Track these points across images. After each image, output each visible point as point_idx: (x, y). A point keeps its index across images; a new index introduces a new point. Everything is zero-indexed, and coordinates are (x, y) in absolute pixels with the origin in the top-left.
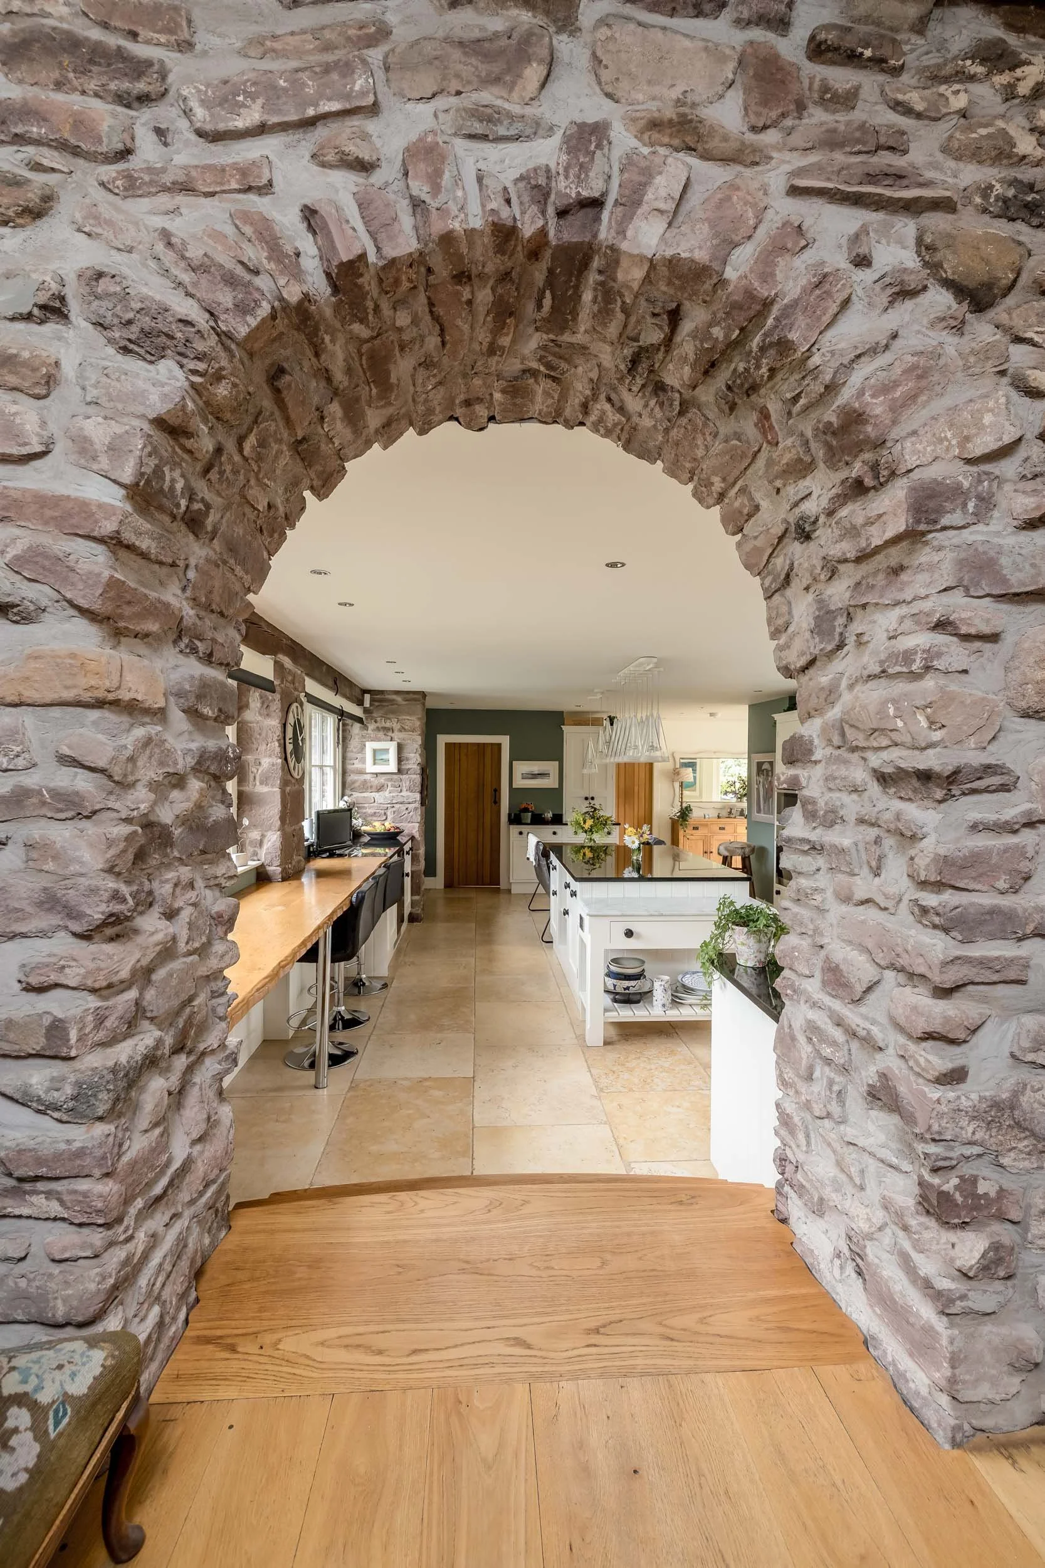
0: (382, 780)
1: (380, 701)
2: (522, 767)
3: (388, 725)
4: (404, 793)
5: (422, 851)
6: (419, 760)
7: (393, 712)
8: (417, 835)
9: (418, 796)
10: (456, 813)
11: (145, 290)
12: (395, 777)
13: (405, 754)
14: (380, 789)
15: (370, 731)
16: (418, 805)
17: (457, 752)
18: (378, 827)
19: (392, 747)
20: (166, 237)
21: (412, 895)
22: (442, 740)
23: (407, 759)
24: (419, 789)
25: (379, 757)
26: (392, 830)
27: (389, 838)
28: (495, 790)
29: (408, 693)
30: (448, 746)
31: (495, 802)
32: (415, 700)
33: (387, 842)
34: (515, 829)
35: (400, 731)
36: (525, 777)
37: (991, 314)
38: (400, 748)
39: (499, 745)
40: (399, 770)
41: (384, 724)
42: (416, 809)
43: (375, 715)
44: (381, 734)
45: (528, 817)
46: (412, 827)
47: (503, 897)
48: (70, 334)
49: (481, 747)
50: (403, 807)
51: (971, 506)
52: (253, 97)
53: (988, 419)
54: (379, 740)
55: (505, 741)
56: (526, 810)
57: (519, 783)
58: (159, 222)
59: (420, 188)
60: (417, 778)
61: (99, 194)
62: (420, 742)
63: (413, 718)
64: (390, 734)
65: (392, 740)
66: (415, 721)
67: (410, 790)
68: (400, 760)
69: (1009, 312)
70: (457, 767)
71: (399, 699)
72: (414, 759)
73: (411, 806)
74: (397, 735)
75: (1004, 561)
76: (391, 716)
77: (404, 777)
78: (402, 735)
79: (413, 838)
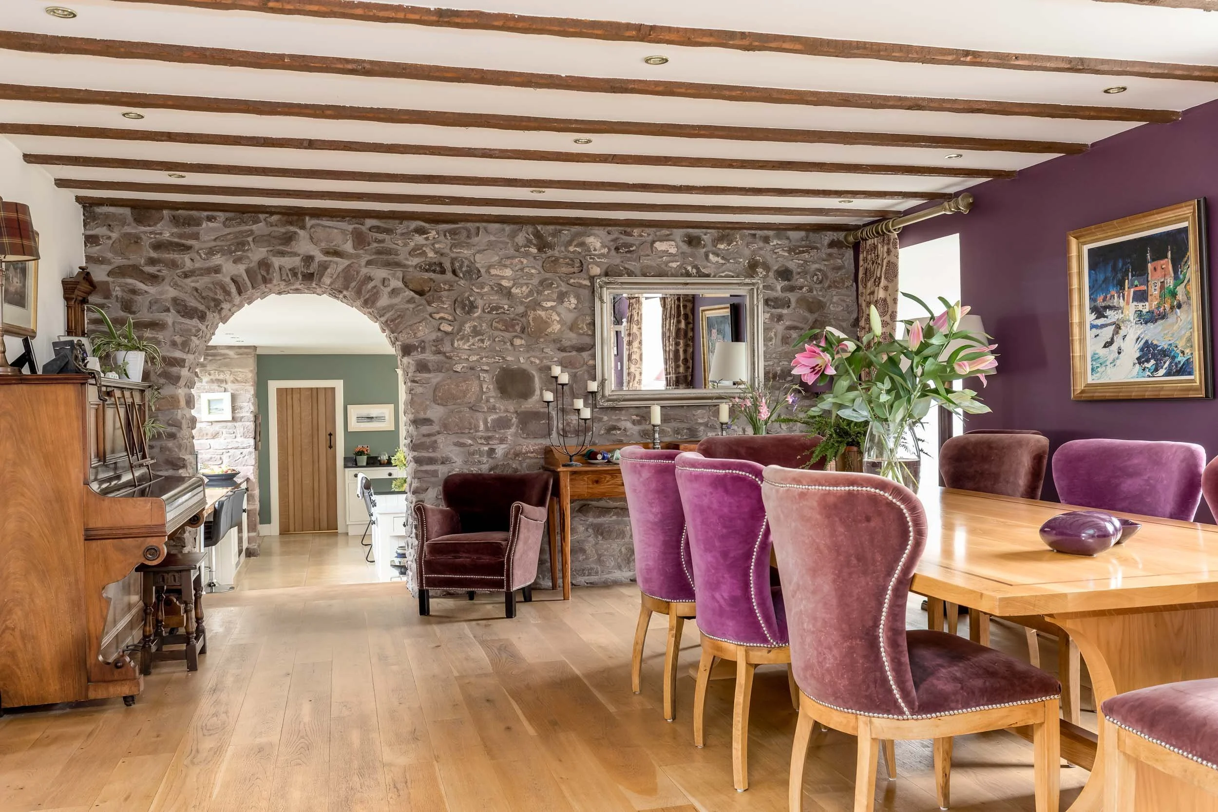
0: (217, 427)
1: (214, 355)
2: (355, 411)
3: (221, 377)
4: (239, 439)
5: (257, 492)
6: (252, 408)
7: (227, 365)
8: (252, 477)
9: (252, 442)
10: (290, 459)
11: (191, 304)
12: (229, 424)
13: (238, 404)
14: (215, 436)
15: (204, 383)
16: (252, 449)
17: (289, 397)
18: (217, 471)
19: (227, 397)
20: (196, 290)
21: (248, 532)
22: (274, 386)
23: (241, 408)
24: (253, 435)
25: (213, 406)
26: (229, 472)
27: (228, 479)
28: (330, 435)
29: (240, 347)
30: (280, 391)
31: (330, 447)
32: (247, 354)
33: (224, 483)
34: (350, 472)
35: (233, 382)
36: (360, 419)
37: (425, 297)
38: (234, 398)
39: (333, 389)
40: (233, 418)
41: (217, 377)
42: (250, 453)
43: (208, 368)
44: (215, 386)
45: (363, 460)
46: (247, 470)
47: (341, 540)
48: (170, 314)
49: (314, 392)
50: (238, 452)
51: (419, 350)
52: (218, 252)
53: (420, 328)
54: (213, 391)
55: (338, 385)
56: (360, 453)
57: (355, 426)
58: (193, 284)
59: (264, 273)
60: (251, 425)
61: (177, 278)
62: (252, 392)
63: (246, 370)
64: (224, 385)
65: (225, 391)
66: (248, 372)
67: (244, 436)
68: (234, 409)
69: (429, 296)
70: (290, 412)
71: (231, 353)
72: (248, 408)
73: (245, 451)
74: (230, 386)
75: (430, 364)
76: (224, 369)
77: (237, 424)
78: (236, 386)
79: (248, 480)
